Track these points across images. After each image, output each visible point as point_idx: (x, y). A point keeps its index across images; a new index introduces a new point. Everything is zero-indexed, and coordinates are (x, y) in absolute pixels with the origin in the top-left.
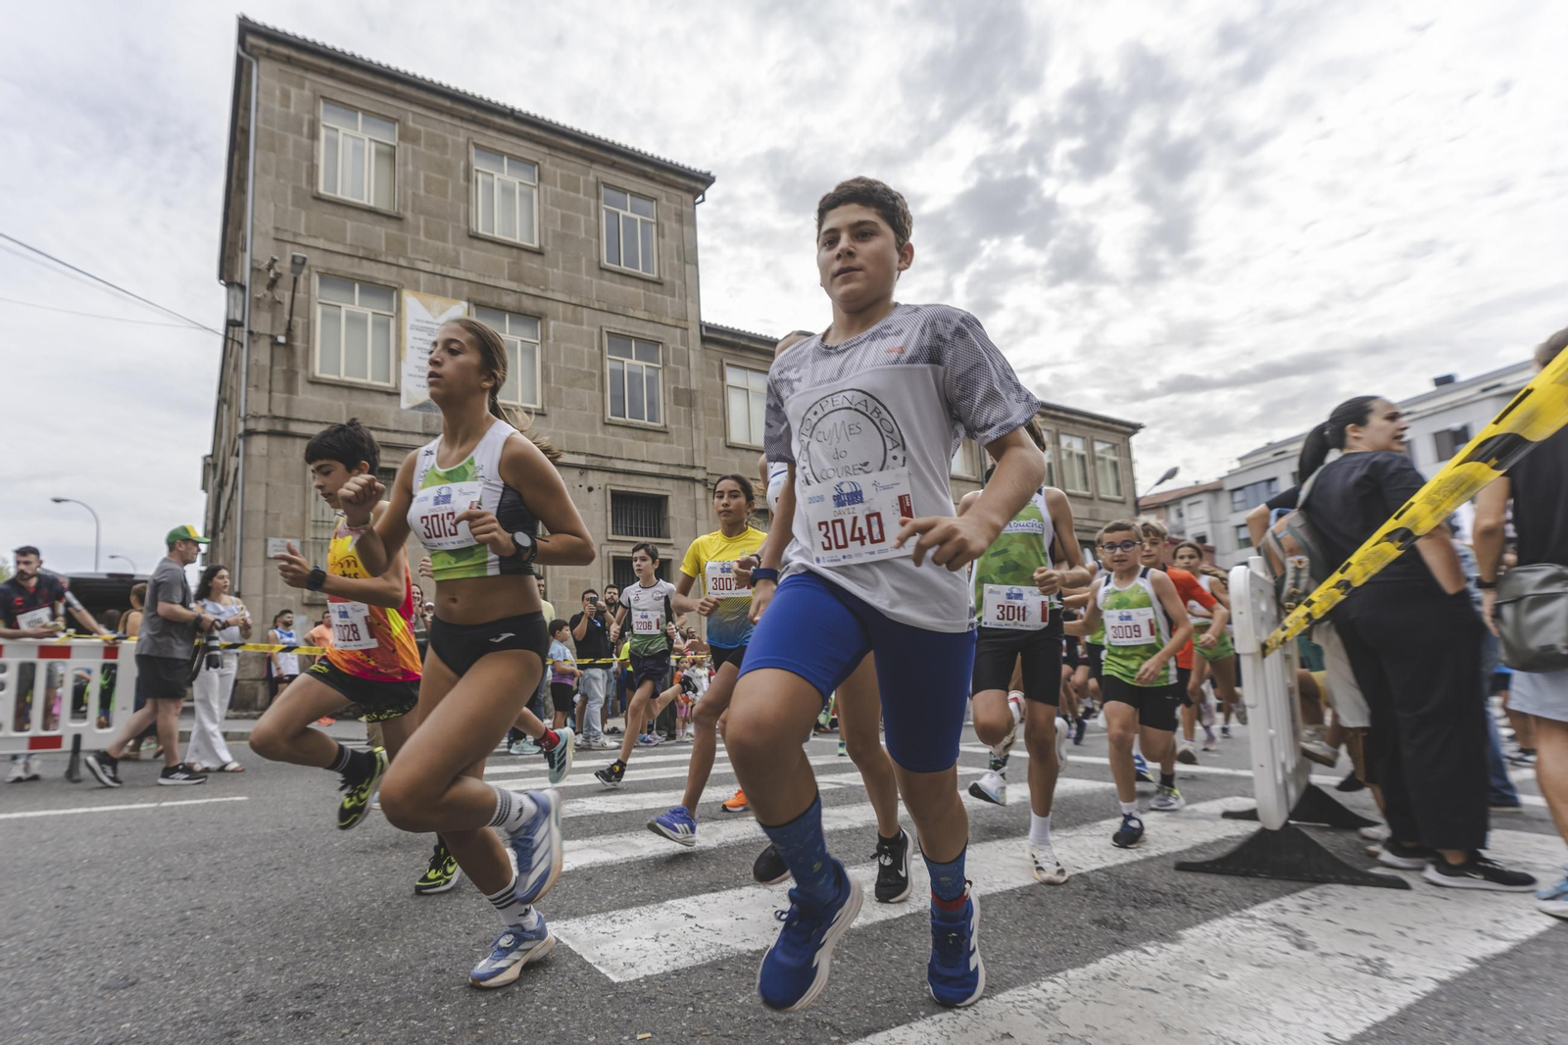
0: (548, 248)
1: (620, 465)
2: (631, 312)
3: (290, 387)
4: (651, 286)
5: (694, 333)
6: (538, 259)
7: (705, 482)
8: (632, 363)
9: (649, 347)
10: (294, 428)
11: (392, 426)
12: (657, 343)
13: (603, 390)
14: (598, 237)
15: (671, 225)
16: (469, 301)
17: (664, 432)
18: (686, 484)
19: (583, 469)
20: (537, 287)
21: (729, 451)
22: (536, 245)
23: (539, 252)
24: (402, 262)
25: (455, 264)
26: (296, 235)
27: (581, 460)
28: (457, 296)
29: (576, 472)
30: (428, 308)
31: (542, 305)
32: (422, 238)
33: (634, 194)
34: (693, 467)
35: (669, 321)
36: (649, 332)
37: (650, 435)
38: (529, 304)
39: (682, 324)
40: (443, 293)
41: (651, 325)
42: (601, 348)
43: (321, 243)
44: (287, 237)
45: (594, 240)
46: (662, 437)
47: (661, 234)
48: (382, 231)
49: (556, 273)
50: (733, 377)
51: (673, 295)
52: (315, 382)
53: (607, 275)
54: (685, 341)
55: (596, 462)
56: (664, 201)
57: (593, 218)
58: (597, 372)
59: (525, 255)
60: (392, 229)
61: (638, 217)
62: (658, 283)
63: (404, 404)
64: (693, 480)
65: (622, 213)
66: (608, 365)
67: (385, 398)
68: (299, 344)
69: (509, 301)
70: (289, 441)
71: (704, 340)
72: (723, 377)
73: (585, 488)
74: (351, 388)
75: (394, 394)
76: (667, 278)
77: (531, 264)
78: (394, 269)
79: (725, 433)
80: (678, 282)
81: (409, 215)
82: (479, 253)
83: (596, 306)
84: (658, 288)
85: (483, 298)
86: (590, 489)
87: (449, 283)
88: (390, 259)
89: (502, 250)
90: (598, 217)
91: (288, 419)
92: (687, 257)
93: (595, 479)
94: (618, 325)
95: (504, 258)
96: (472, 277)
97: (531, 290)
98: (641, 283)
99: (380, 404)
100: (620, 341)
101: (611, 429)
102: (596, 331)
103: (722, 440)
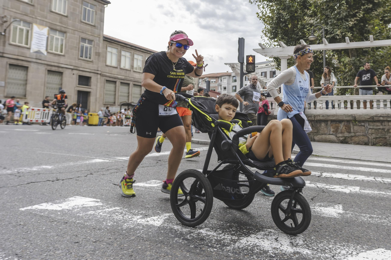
0: (69, 16)
1: (81, 69)
2: (87, 33)
3: (4, 45)
4: (92, 27)
5: (102, 39)
6: (66, 18)
7: (100, 74)
8: (86, 45)
9: (90, 41)
10: (5, 55)
11: (28, 56)
12: (92, 41)
13: (79, 51)
14: (81, 14)
15: (99, 12)
16: (49, 27)
17: (92, 62)
18: (96, 74)
19: (72, 69)
20: (65, 25)
21: (106, 67)
22: (66, 15)
23: (67, 17)
24: (34, 17)
25: (46, 18)
26: (8, 8)
27: (72, 67)
28: (46, 26)
29: (70, 70)
30: (39, 28)
31: (66, 30)
32: (39, 11)
33: (90, 4)
34: (98, 70)
35: (96, 36)
36: (91, 38)
37: (89, 62)
38: (63, 29)
39: (99, 36)
40: (42, 25)
41: (91, 36)
42: (79, 41)
43: (14, 10)
44: (6, 8)
45: (80, 15)
46: (91, 63)
47: (96, 14)
48: (29, 8)
49: (70, 22)
50: (109, 49)
51: (97, 29)
52: (10, 45)
53: (82, 23)
54: (99, 41)
55: (75, 68)
56: (98, 6)
57: (80, 9)
58: (78, 47)
59: (63, 17)
60: (32, 8)
61: (91, 9)
62: (94, 26)
63: (32, 51)
64: (98, 74)
65: (87, 8)
66: (80, 45)
67: (26, 49)
68: (7, 35)
69: (58, 28)
70: (3, 58)
71: (104, 40)
72: (107, 49)
73: (72, 74)
74: (19, 46)
75: (29, 49)
76: (96, 25)
77: (65, 19)
78: (31, 18)
79: (106, 62)
80: (99, 26)
81: (36, 5)
82: (53, 15)
83: (79, 31)
84: (94, 27)
85: (53, 27)
86: (73, 74)
87: (44, 22)
88: (31, 16)
89: (58, 15)
90: (82, 9)
91: (3, 53)
92: (102, 20)
93: (75, 72)
94: (84, 36)
95: (58, 17)
96: (50, 21)
97: (64, 26)
98: (90, 26)
99: (25, 51)
100: (84, 40)
101: (80, 60)
102: (78, 37)
103: (104, 64)
